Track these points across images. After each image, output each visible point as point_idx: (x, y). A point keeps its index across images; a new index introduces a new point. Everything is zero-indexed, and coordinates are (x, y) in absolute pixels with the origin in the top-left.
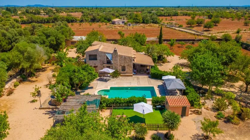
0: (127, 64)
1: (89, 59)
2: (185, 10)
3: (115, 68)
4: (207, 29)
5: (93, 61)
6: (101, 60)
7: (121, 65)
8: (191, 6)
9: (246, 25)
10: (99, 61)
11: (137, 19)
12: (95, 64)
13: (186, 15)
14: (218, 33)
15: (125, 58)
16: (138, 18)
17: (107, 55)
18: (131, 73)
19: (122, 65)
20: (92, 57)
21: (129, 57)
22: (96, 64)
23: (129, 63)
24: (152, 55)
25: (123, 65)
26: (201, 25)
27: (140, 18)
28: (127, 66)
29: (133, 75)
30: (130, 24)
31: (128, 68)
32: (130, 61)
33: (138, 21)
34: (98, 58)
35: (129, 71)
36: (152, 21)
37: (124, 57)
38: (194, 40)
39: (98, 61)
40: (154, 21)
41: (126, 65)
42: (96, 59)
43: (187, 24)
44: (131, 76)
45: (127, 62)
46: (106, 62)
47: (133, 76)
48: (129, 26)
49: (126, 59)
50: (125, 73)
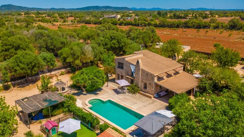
3: (137, 82)
5: (120, 69)
10: (125, 71)
15: (147, 73)
17: (131, 66)
18: (152, 94)
19: (144, 81)
20: (120, 65)
21: (151, 75)
22: (122, 74)
23: (151, 81)
31: (150, 86)
32: (152, 79)
34: (125, 67)
35: (151, 91)
41: (148, 83)
42: (123, 68)
45: (148, 79)
50: (146, 92)
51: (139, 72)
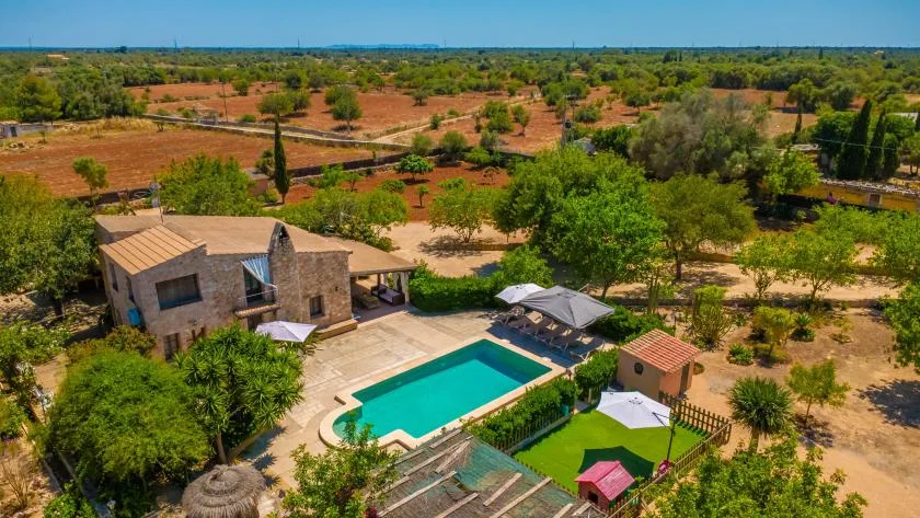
0: (330, 285)
1: (157, 306)
2: (160, 61)
3: (288, 312)
4: (344, 123)
5: (182, 308)
6: (221, 294)
7: (305, 297)
8: (172, 45)
9: (421, 104)
10: (212, 302)
11: (38, 103)
12: (193, 322)
13: (193, 79)
14: (388, 133)
15: (320, 260)
16: (44, 98)
17: (244, 264)
18: (347, 316)
19: (310, 292)
20: (172, 292)
21: (335, 256)
22: (200, 322)
23: (338, 279)
24: (362, 233)
25: (313, 293)
26: (303, 111)
27: (52, 96)
28: (331, 291)
29: (360, 321)
30: (13, 129)
31: (335, 298)
32: (340, 271)
33: (49, 110)
34: (207, 288)
35: (340, 311)
36: (105, 106)
37: (314, 261)
38: (370, 163)
39: (205, 301)
40: (113, 105)
41: (324, 290)
42: (197, 297)
43: (263, 112)
44: (353, 327)
45: (327, 277)
46: (243, 298)
47: (359, 326)
48: (10, 134)
49: (323, 265)
51: (292, 268)
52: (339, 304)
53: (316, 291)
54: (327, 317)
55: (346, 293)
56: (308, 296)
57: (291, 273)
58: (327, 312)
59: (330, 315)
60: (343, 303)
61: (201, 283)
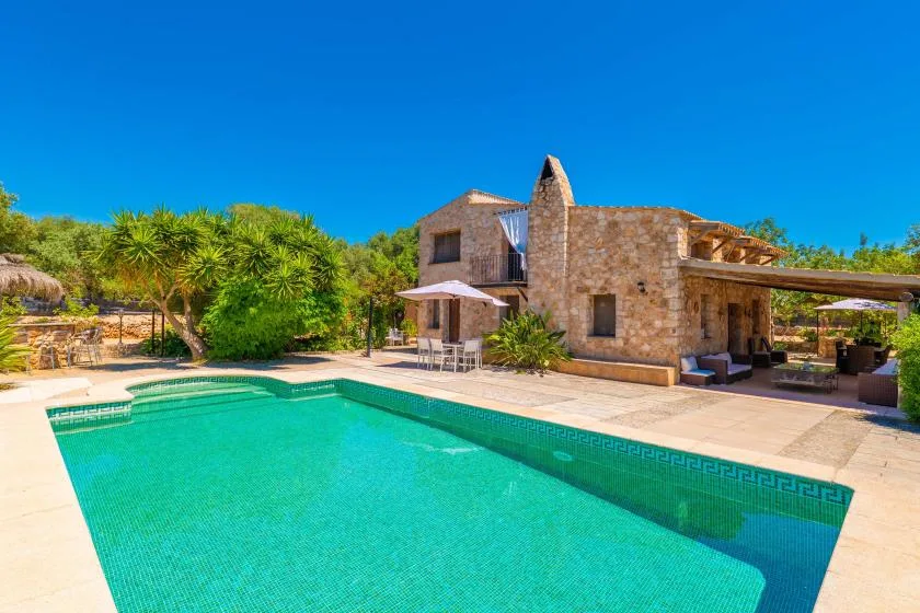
0: (629, 278)
1: (427, 260)
5: (444, 266)
6: (477, 259)
7: (581, 290)
10: (468, 268)
17: (503, 220)
20: (447, 248)
23: (648, 267)
25: (595, 285)
28: (631, 291)
35: (649, 340)
39: (461, 264)
41: (617, 287)
49: (618, 235)
50: (611, 353)
51: (556, 230)
52: (649, 325)
53: (601, 283)
54: (618, 343)
55: (665, 303)
56: (586, 290)
57: (553, 238)
58: (620, 332)
59: (626, 341)
60: (658, 323)
61: (463, 242)
